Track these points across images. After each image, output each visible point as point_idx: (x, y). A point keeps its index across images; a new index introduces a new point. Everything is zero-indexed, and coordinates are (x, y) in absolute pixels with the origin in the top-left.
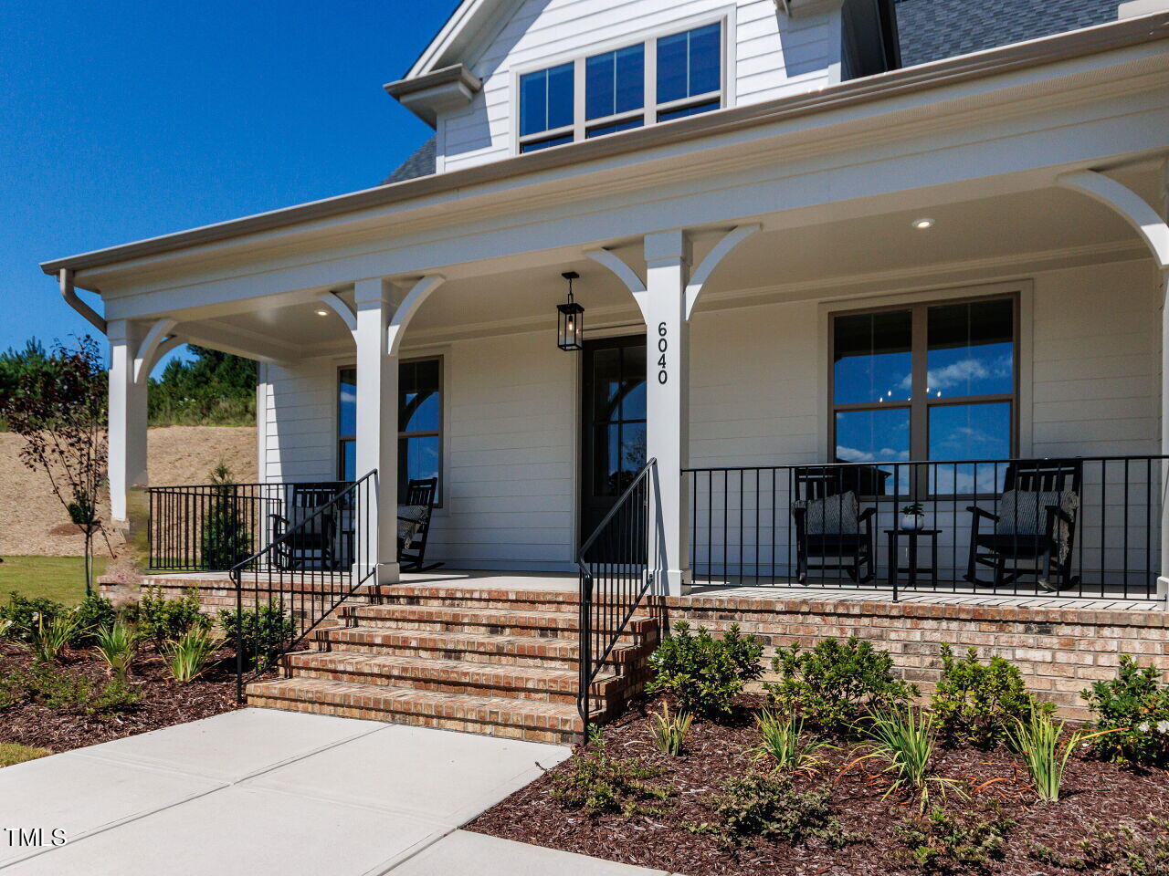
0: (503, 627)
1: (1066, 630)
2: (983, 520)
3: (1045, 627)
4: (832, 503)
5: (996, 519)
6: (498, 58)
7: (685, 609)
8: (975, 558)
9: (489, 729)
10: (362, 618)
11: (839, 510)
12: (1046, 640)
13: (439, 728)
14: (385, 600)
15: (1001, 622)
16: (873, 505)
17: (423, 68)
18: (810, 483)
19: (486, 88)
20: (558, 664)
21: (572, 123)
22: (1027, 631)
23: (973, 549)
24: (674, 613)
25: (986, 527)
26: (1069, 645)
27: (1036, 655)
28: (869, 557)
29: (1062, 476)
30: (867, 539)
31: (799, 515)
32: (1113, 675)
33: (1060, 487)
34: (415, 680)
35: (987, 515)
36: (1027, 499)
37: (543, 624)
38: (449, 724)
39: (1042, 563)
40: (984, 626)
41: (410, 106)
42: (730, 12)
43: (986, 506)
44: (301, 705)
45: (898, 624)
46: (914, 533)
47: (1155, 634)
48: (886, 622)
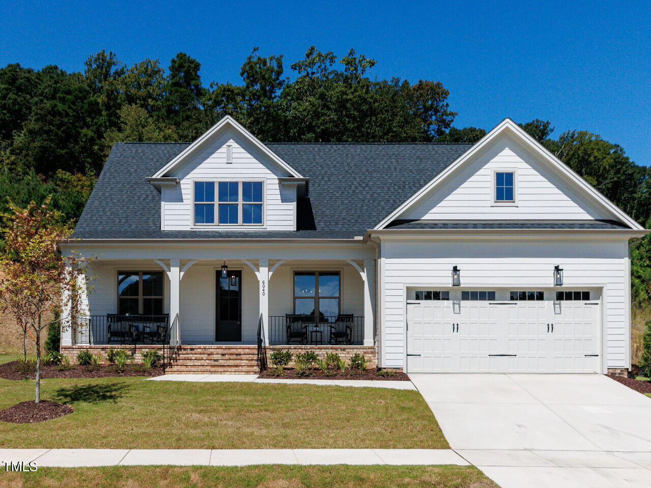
0: (226, 354)
1: (347, 350)
2: (332, 329)
3: (344, 350)
4: (296, 324)
5: (335, 328)
6: (186, 173)
7: (270, 349)
8: (331, 338)
9: (237, 373)
10: (181, 354)
11: (298, 326)
12: (344, 352)
13: (224, 374)
14: (182, 350)
15: (336, 349)
16: (307, 325)
17: (158, 175)
18: (290, 318)
19: (181, 182)
20: (245, 361)
21: (214, 201)
22: (341, 350)
23: (331, 336)
24: (267, 350)
25: (333, 331)
26: (348, 353)
27: (343, 355)
28: (306, 338)
29: (349, 319)
30: (306, 333)
31: (289, 327)
32: (354, 355)
33: (349, 321)
34: (211, 366)
35: (333, 327)
36: (341, 323)
37: (237, 353)
38: (227, 373)
39: (344, 339)
40: (333, 350)
41: (154, 185)
42: (265, 179)
43: (333, 325)
44: (183, 373)
45: (317, 350)
46: (316, 332)
47: (362, 350)
48: (315, 350)
